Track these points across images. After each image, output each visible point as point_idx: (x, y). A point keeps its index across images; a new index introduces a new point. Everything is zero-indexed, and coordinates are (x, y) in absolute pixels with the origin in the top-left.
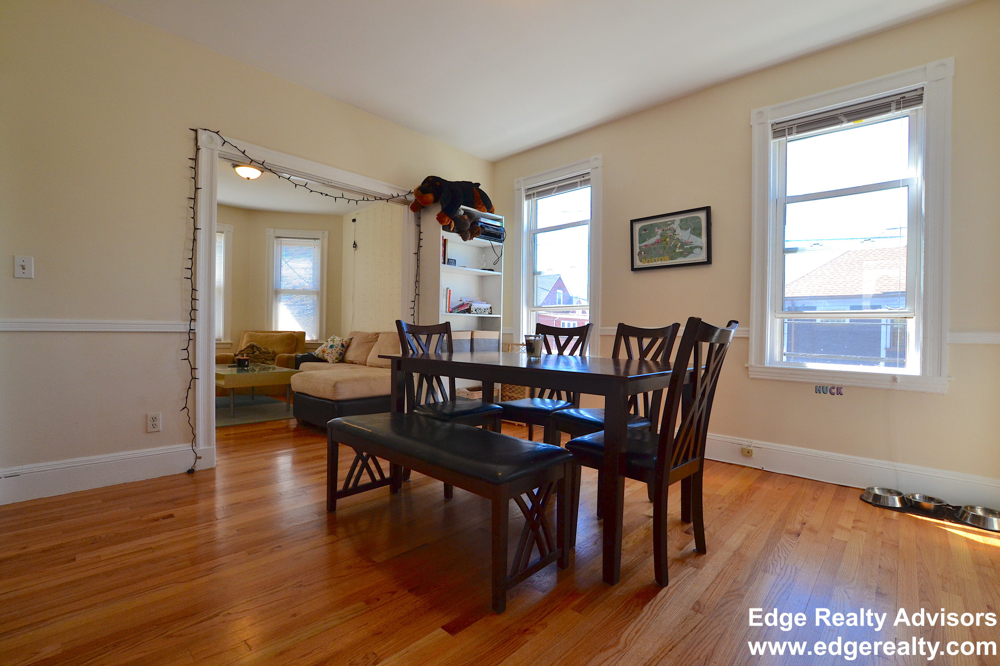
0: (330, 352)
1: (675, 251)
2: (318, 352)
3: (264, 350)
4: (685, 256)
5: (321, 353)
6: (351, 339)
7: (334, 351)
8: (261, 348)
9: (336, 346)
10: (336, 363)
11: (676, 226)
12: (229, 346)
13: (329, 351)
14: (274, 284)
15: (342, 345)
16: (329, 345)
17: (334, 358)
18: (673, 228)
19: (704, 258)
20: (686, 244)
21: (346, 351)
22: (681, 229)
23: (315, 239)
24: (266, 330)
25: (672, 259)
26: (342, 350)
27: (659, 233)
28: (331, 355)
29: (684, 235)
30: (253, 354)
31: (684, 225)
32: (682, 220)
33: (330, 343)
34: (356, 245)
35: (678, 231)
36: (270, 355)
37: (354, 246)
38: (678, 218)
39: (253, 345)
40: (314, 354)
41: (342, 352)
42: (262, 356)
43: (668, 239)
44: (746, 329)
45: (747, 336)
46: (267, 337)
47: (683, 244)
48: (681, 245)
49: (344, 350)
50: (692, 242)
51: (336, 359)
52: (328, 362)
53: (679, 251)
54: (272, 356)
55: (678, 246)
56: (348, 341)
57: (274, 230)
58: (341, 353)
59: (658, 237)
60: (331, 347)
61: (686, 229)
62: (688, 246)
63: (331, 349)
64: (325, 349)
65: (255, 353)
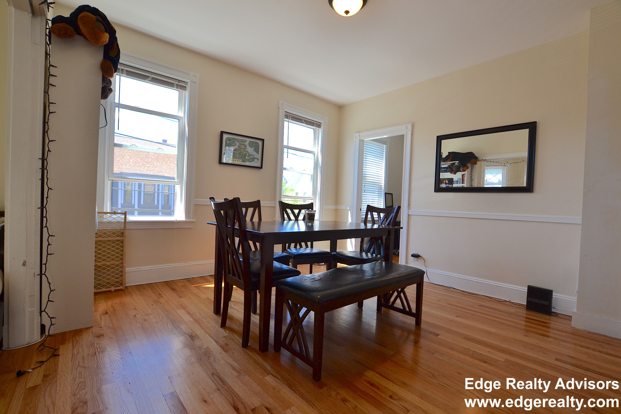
1: (245, 158)
4: (250, 162)
11: (247, 143)
18: (245, 145)
19: (259, 165)
20: (251, 155)
22: (249, 146)
25: (243, 162)
27: (237, 145)
29: (250, 150)
31: (251, 145)
32: (250, 142)
35: (248, 147)
38: (248, 140)
43: (242, 150)
44: (275, 203)
45: (274, 206)
47: (249, 156)
48: (248, 155)
50: (254, 155)
53: (247, 158)
55: (247, 155)
59: (237, 147)
61: (252, 147)
62: (252, 157)
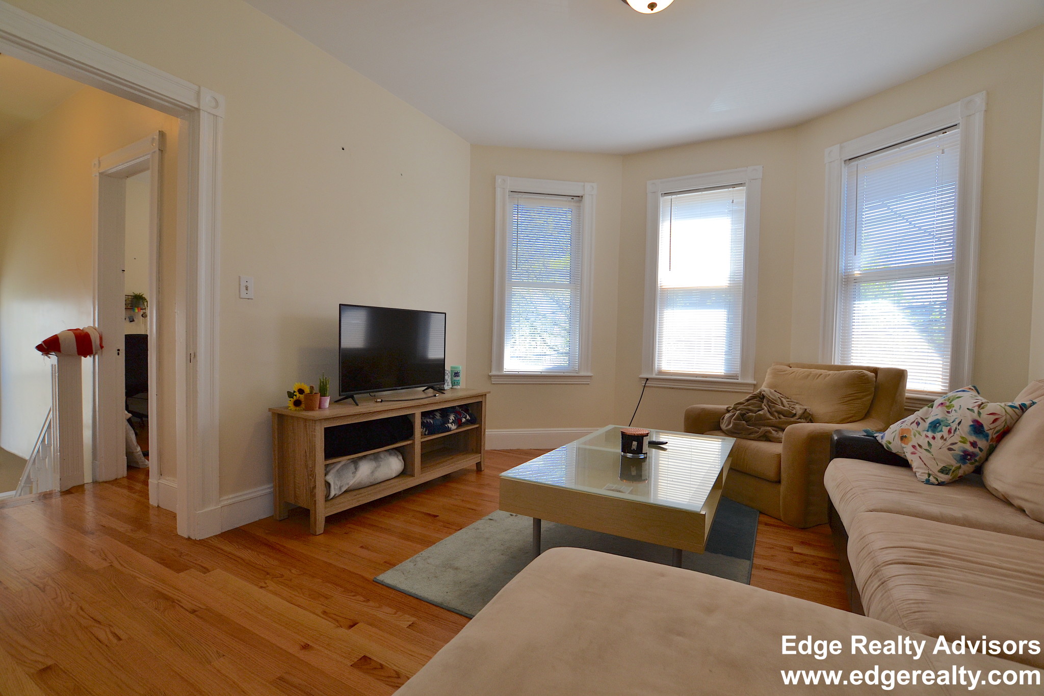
0: (923, 441)
2: (890, 434)
5: (899, 442)
6: (1022, 408)
7: (938, 443)
8: (776, 401)
9: (952, 425)
10: (940, 484)
12: (750, 389)
14: (841, 266)
15: (977, 428)
16: (929, 421)
17: (935, 469)
21: (986, 452)
26: (974, 444)
28: (924, 454)
33: (936, 414)
39: (766, 394)
41: (971, 450)
42: (773, 420)
49: (981, 445)
51: (943, 471)
52: (915, 474)
56: (1006, 413)
57: (842, 147)
58: (968, 455)
60: (935, 426)
63: (930, 434)
64: (909, 430)
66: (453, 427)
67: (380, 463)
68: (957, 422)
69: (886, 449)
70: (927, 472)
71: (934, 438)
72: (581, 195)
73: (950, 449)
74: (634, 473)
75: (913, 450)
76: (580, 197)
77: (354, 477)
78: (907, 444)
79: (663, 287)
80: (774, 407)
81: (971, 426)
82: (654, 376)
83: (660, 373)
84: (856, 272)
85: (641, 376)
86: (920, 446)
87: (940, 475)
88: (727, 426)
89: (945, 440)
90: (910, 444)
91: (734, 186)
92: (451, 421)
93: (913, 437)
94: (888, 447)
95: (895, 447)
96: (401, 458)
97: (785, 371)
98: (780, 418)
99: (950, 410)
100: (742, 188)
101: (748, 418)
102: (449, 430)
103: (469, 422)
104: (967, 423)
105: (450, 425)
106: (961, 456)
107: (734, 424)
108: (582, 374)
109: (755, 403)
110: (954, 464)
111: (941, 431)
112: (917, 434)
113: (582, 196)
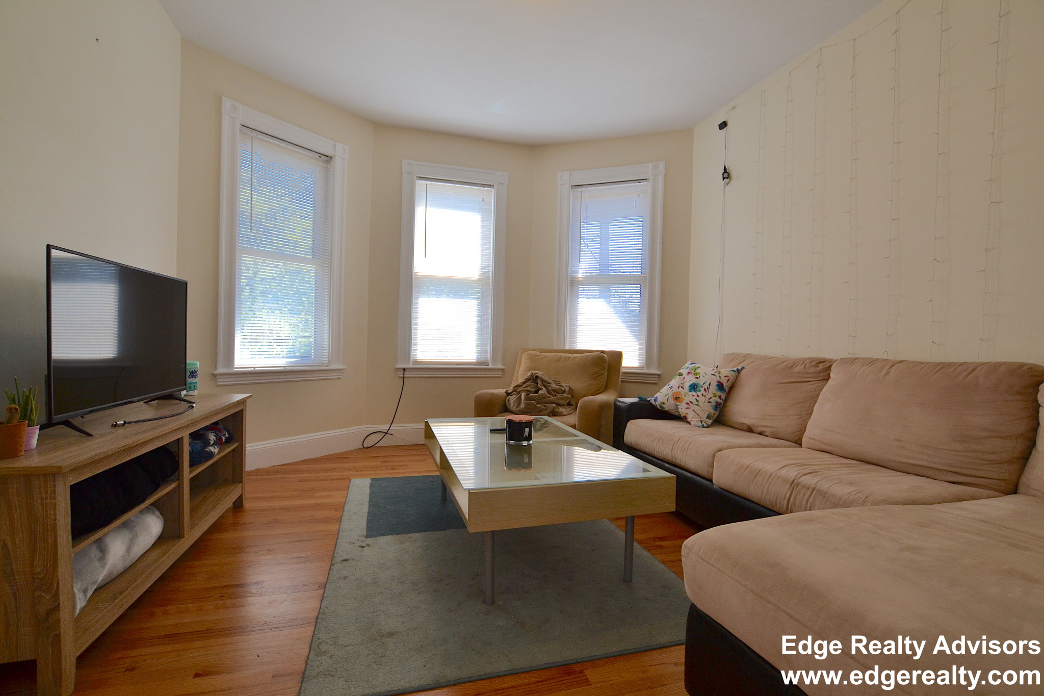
0: (693, 399)
2: (662, 397)
3: (554, 386)
5: (672, 401)
6: (739, 371)
7: (701, 399)
8: (550, 381)
9: (706, 386)
10: (708, 427)
12: (499, 374)
13: (690, 397)
14: (569, 270)
15: (720, 386)
16: (687, 385)
17: (704, 417)
21: (726, 400)
23: (639, 181)
24: (556, 347)
26: (720, 397)
28: (695, 407)
30: (536, 392)
33: (690, 380)
34: (729, 174)
36: (565, 395)
37: (726, 175)
39: (537, 377)
40: (652, 401)
41: (719, 401)
42: (552, 398)
46: (559, 360)
49: (723, 397)
51: (709, 417)
52: (689, 423)
54: (567, 398)
56: (732, 375)
57: (570, 175)
58: (718, 404)
60: (694, 387)
63: (693, 394)
64: (679, 393)
65: (540, 392)
66: (215, 450)
67: (135, 529)
68: (708, 383)
69: (660, 408)
70: (700, 420)
71: (698, 396)
72: (331, 155)
73: (709, 402)
74: (526, 460)
75: (687, 406)
76: (329, 158)
77: (103, 566)
78: (681, 402)
79: (417, 274)
80: (550, 386)
81: (717, 385)
82: (411, 366)
83: (416, 362)
84: (579, 276)
85: (398, 366)
86: (691, 402)
87: (707, 420)
88: (517, 407)
89: (705, 396)
90: (684, 402)
91: (484, 185)
92: (212, 442)
93: (684, 397)
94: (661, 407)
95: (669, 406)
96: (158, 513)
97: (538, 356)
98: (556, 396)
99: (698, 376)
100: (490, 189)
101: (532, 397)
102: (211, 455)
103: (229, 441)
104: (714, 384)
105: (212, 449)
106: (715, 406)
107: (526, 404)
108: (334, 366)
109: (531, 385)
110: (712, 411)
111: (700, 391)
112: (687, 395)
113: (331, 157)
